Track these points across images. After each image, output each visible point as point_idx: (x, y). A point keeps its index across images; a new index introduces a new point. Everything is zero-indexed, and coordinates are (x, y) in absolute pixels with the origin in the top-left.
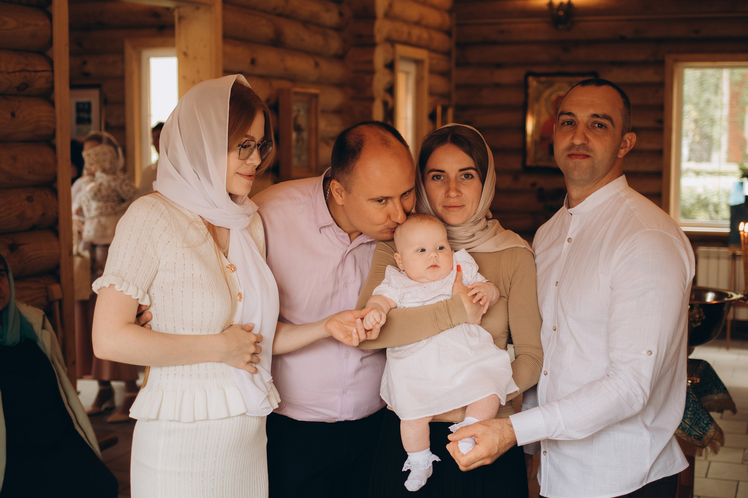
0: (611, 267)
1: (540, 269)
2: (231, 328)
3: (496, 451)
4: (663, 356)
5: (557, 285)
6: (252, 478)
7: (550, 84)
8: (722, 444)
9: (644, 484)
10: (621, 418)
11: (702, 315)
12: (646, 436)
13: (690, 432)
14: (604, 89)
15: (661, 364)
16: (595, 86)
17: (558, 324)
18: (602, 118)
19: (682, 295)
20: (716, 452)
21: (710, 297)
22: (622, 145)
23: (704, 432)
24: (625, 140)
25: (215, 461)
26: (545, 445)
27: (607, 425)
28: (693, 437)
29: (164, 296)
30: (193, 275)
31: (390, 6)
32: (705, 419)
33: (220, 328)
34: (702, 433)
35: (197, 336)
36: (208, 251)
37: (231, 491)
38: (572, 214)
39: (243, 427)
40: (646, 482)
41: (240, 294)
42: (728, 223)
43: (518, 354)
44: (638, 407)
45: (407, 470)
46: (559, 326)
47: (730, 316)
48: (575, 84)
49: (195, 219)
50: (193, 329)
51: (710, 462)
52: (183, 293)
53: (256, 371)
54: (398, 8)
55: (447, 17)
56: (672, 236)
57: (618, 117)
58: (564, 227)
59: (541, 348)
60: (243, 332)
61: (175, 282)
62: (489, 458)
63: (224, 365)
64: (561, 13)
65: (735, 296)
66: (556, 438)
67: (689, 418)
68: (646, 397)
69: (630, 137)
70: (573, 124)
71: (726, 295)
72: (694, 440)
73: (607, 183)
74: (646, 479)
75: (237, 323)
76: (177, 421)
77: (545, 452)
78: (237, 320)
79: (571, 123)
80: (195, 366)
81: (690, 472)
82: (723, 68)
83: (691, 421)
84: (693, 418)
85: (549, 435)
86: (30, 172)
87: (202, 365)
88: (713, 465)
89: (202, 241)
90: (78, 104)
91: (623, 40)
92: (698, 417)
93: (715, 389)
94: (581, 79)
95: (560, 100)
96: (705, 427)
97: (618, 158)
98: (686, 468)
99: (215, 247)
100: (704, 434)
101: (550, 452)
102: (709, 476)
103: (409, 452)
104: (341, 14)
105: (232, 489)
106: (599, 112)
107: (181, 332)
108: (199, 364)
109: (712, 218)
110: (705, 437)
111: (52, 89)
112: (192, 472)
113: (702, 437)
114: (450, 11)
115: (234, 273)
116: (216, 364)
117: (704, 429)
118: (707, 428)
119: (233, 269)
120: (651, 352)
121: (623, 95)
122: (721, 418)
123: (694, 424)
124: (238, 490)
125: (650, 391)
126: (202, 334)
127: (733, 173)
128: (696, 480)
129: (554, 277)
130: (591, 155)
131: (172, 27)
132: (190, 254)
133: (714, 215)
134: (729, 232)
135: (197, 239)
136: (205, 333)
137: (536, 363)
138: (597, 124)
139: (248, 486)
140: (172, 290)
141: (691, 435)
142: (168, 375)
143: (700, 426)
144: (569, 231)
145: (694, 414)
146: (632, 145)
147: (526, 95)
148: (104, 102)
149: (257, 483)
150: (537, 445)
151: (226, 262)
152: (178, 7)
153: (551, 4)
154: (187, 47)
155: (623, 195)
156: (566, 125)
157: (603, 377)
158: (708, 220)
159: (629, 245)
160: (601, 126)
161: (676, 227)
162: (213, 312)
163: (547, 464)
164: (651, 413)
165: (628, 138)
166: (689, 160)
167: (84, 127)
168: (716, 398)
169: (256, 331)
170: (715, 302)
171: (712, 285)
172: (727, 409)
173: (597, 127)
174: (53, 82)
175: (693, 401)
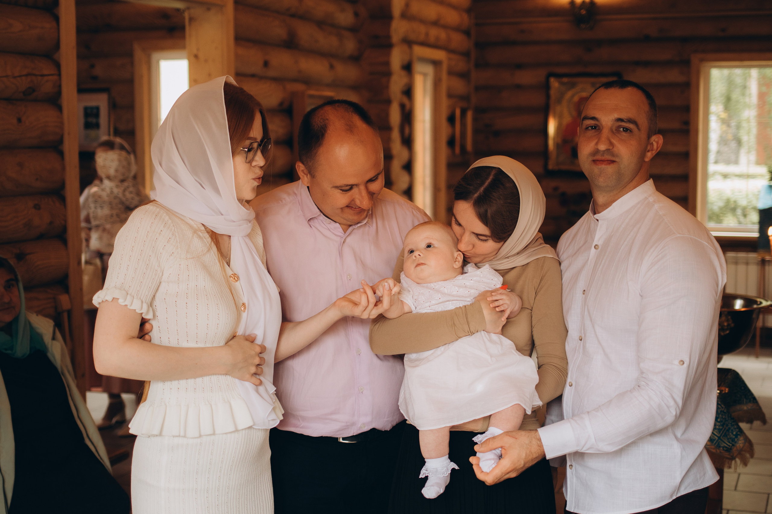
0: (640, 275)
1: (566, 277)
2: (235, 339)
3: (522, 466)
4: (695, 366)
5: (584, 294)
6: (257, 492)
7: (573, 85)
8: (752, 456)
9: (674, 498)
10: (652, 430)
11: (730, 322)
12: (676, 448)
13: (719, 444)
14: (630, 91)
15: (693, 374)
16: (619, 88)
17: (584, 334)
18: (627, 122)
19: (714, 302)
20: (745, 464)
21: (738, 305)
22: (649, 148)
23: (733, 443)
24: (651, 142)
25: (219, 476)
26: (571, 458)
27: (638, 437)
28: (721, 448)
29: (166, 308)
30: (196, 286)
31: (407, 5)
32: (734, 430)
33: (224, 340)
34: (731, 445)
35: (202, 349)
36: (211, 261)
37: (236, 506)
38: (598, 220)
39: (248, 441)
40: (676, 495)
41: (244, 304)
42: (757, 227)
43: (541, 364)
44: (670, 418)
45: (424, 477)
46: (585, 335)
47: (760, 324)
48: (598, 86)
49: (198, 227)
50: (197, 342)
51: (739, 475)
52: (187, 305)
53: (261, 383)
54: (415, 8)
55: (465, 16)
56: (703, 242)
57: (643, 121)
58: (590, 233)
59: (565, 358)
60: (247, 343)
61: (178, 293)
62: (514, 472)
63: (229, 378)
64: (583, 12)
65: (765, 303)
66: (586, 450)
67: (717, 429)
68: (679, 409)
69: (656, 140)
70: (597, 128)
71: (755, 302)
72: (722, 451)
73: (635, 187)
74: (676, 493)
75: (240, 334)
76: (182, 437)
77: (571, 466)
78: (240, 332)
79: (595, 128)
80: (199, 380)
81: (719, 485)
82: (750, 68)
83: (720, 432)
84: (722, 429)
85: (578, 448)
86: (37, 179)
87: (206, 379)
88: (742, 477)
89: (206, 251)
90: (86, 109)
91: (647, 39)
92: (727, 428)
93: (744, 399)
94: (605, 80)
95: (584, 101)
96: (734, 439)
97: (644, 161)
98: (716, 481)
99: (219, 257)
100: (733, 445)
101: (576, 465)
102: (739, 488)
103: (427, 458)
104: (356, 14)
105: (237, 504)
106: (623, 116)
107: (185, 345)
108: (203, 378)
109: (740, 223)
110: (734, 449)
111: (59, 93)
112: (196, 489)
113: (731, 449)
114: (469, 11)
115: (238, 283)
116: (220, 376)
117: (733, 440)
118: (736, 439)
119: (236, 279)
120: (683, 362)
121: (648, 96)
122: (751, 429)
123: (722, 435)
124: (243, 505)
125: (683, 401)
126: (206, 346)
127: (762, 176)
128: (725, 493)
129: (581, 284)
130: (617, 160)
131: (182, 28)
132: (194, 265)
133: (742, 219)
134: (758, 237)
135: (201, 248)
136: (210, 346)
137: (561, 374)
138: (621, 128)
139: (253, 501)
140: (176, 302)
141: (720, 447)
142: (171, 389)
143: (729, 437)
144: (595, 238)
145: (723, 425)
146: (659, 147)
147: (548, 96)
148: (113, 106)
149: (262, 498)
150: (562, 459)
151: (229, 272)
152: (188, 8)
153: (572, 3)
154: (198, 50)
155: (651, 199)
156: (590, 130)
157: (634, 388)
158: (737, 225)
159: (659, 251)
160: (626, 130)
161: (707, 231)
162: (218, 324)
163: (573, 478)
164: (682, 424)
165: (654, 141)
166: (716, 162)
167: (92, 133)
168: (745, 408)
169: (259, 341)
170: (743, 309)
171: (741, 291)
172: (757, 419)
173: (622, 131)
174: (60, 86)
175: (721, 411)
